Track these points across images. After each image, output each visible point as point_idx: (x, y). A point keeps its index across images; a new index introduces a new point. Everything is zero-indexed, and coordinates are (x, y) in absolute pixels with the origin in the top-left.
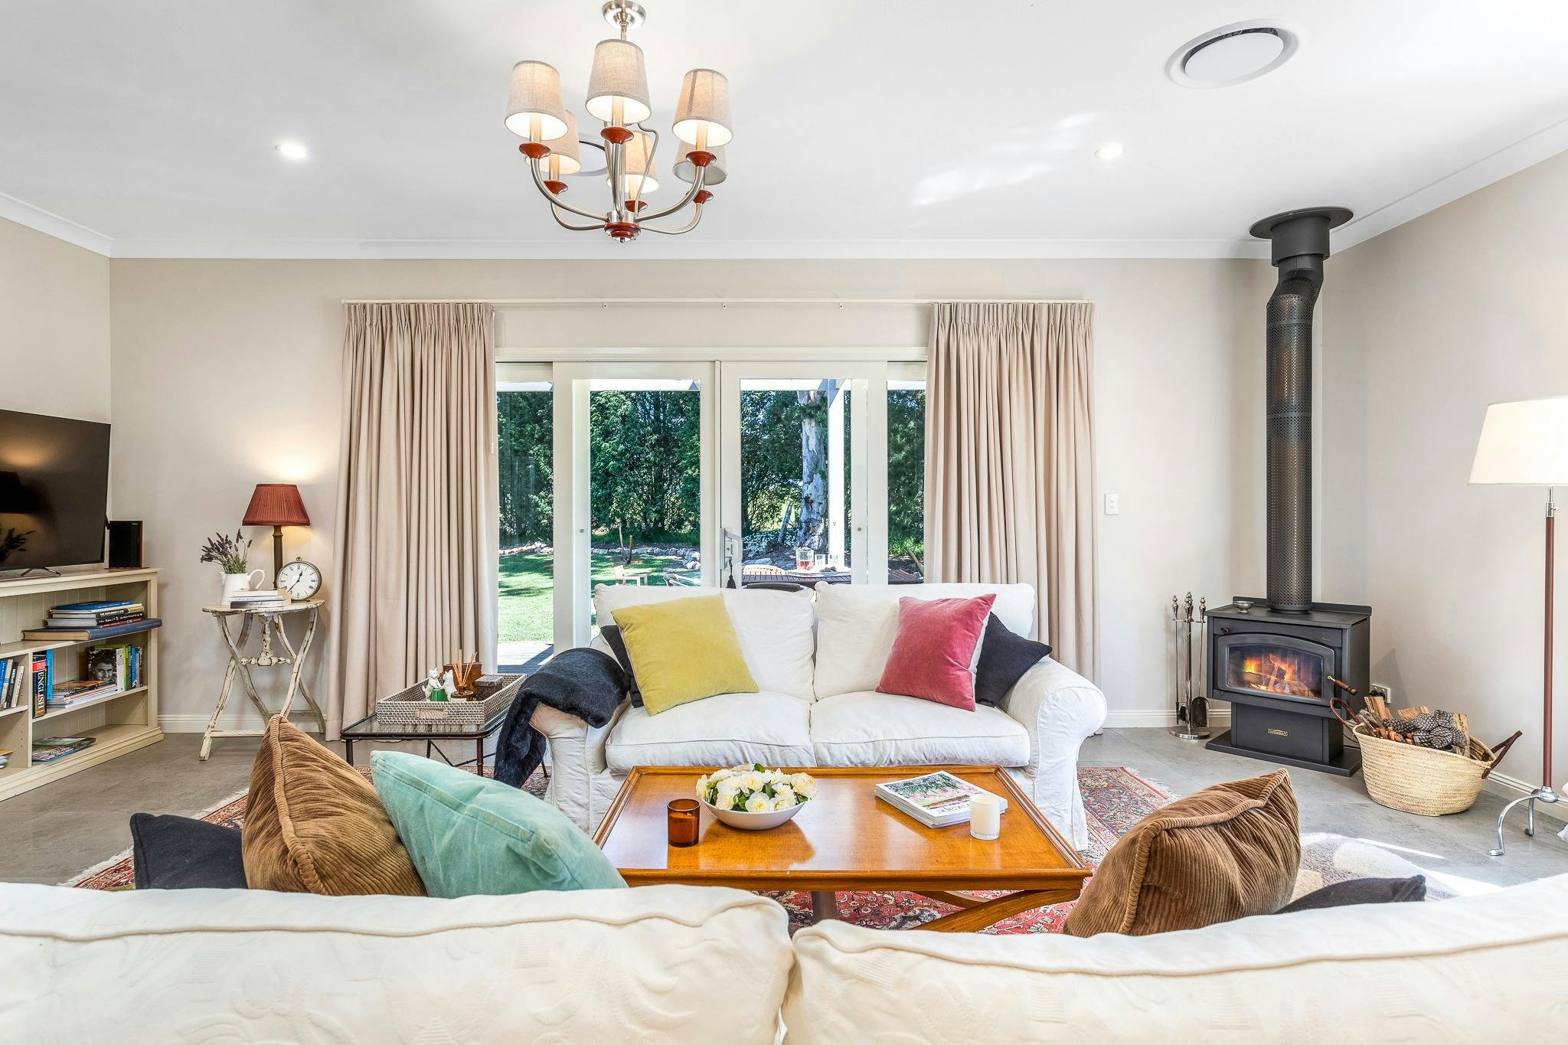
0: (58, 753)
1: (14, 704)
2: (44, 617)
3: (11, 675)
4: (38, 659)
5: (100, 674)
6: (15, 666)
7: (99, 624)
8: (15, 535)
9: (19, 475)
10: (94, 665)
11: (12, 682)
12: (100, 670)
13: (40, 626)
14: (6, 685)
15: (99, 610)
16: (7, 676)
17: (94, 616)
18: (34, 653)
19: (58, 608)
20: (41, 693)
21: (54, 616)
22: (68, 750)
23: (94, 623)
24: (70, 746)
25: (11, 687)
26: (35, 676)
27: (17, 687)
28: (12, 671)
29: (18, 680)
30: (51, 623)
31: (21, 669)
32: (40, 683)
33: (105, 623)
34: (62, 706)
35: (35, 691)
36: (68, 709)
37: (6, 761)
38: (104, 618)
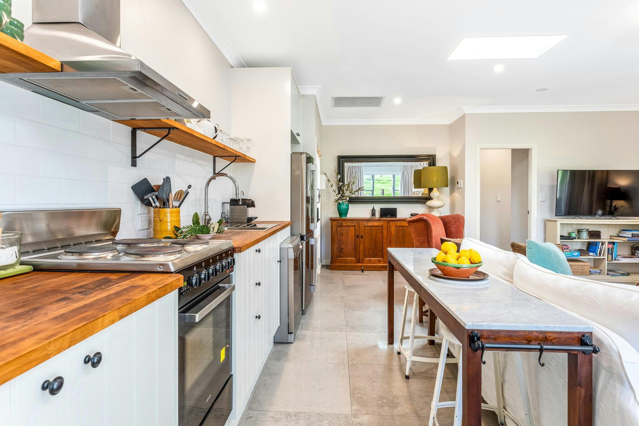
0: (615, 274)
1: (602, 256)
2: (618, 232)
3: (601, 247)
4: (609, 244)
5: (636, 254)
6: (602, 244)
7: (632, 237)
8: (616, 207)
9: (621, 188)
10: (635, 251)
11: (601, 249)
12: (636, 253)
13: (617, 235)
14: (599, 249)
15: (633, 232)
16: (600, 247)
17: (631, 234)
18: (608, 242)
19: (622, 230)
20: (610, 254)
21: (621, 233)
22: (619, 274)
23: (631, 236)
24: (620, 273)
25: (601, 251)
26: (608, 249)
27: (603, 251)
28: (601, 246)
29: (603, 249)
30: (620, 235)
31: (604, 246)
32: (610, 251)
33: (635, 237)
34: (619, 260)
35: (608, 254)
36: (620, 262)
37: (600, 272)
38: (635, 235)
